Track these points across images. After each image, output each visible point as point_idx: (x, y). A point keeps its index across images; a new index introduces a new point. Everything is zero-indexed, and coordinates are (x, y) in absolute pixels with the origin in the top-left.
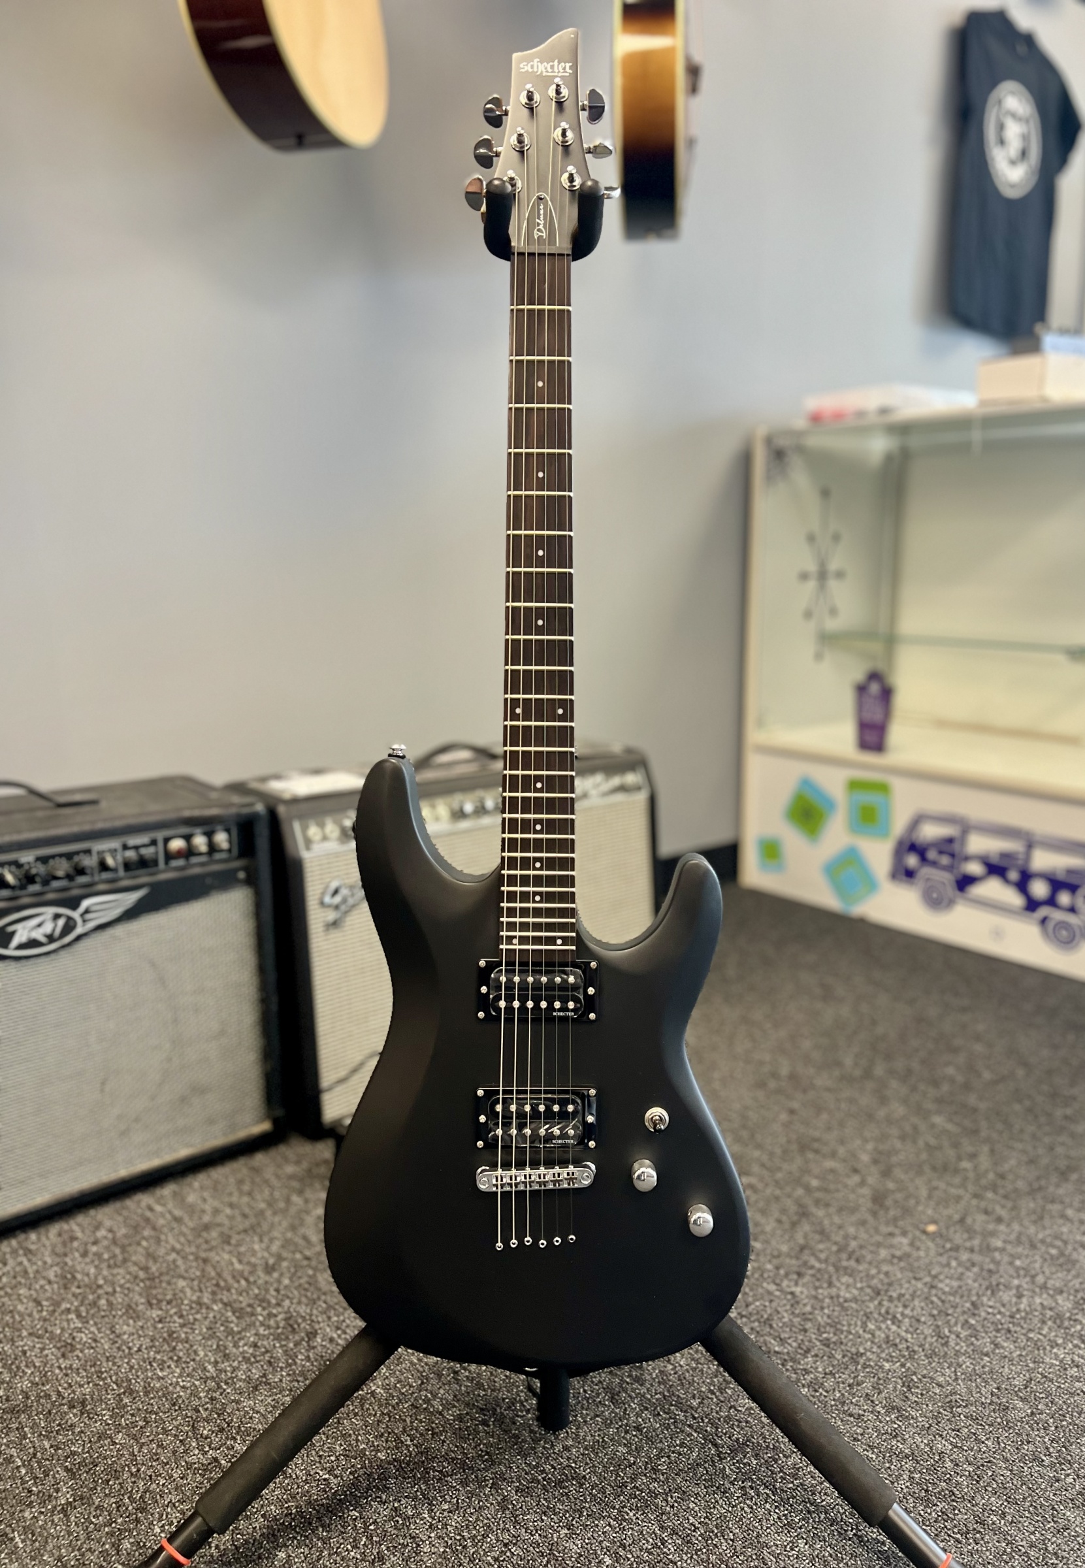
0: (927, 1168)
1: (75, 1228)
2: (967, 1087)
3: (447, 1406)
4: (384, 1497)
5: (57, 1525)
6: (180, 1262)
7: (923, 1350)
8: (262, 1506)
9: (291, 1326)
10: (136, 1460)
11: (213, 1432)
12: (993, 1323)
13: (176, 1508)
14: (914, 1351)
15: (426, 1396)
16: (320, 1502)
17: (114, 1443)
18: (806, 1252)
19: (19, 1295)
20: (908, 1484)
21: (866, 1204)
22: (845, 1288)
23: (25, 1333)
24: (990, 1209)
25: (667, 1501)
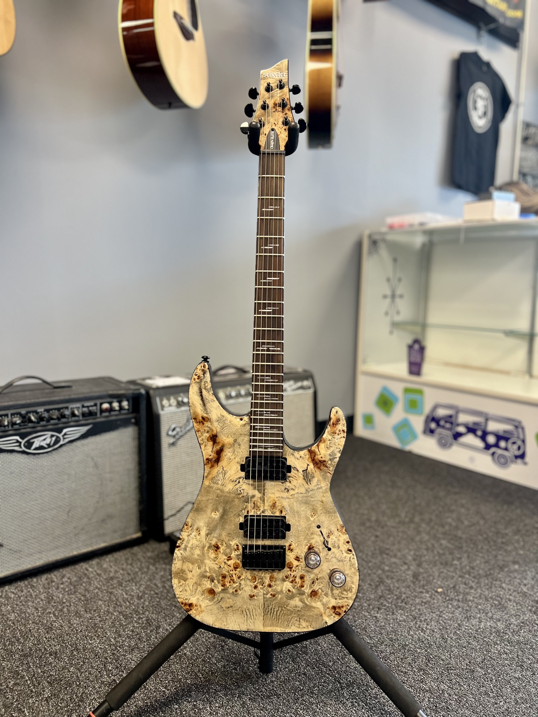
0: (438, 563)
1: (53, 577)
2: (457, 528)
3: (219, 661)
4: (190, 700)
5: (43, 706)
6: (99, 593)
7: (435, 644)
8: (135, 702)
9: (149, 623)
10: (79, 679)
11: (113, 668)
12: (467, 633)
13: (96, 701)
14: (431, 644)
15: (209, 656)
16: (161, 701)
17: (70, 672)
18: (382, 598)
19: (28, 605)
20: (428, 703)
21: (410, 578)
22: (400, 616)
23: (30, 622)
24: (467, 582)
25: (317, 706)
